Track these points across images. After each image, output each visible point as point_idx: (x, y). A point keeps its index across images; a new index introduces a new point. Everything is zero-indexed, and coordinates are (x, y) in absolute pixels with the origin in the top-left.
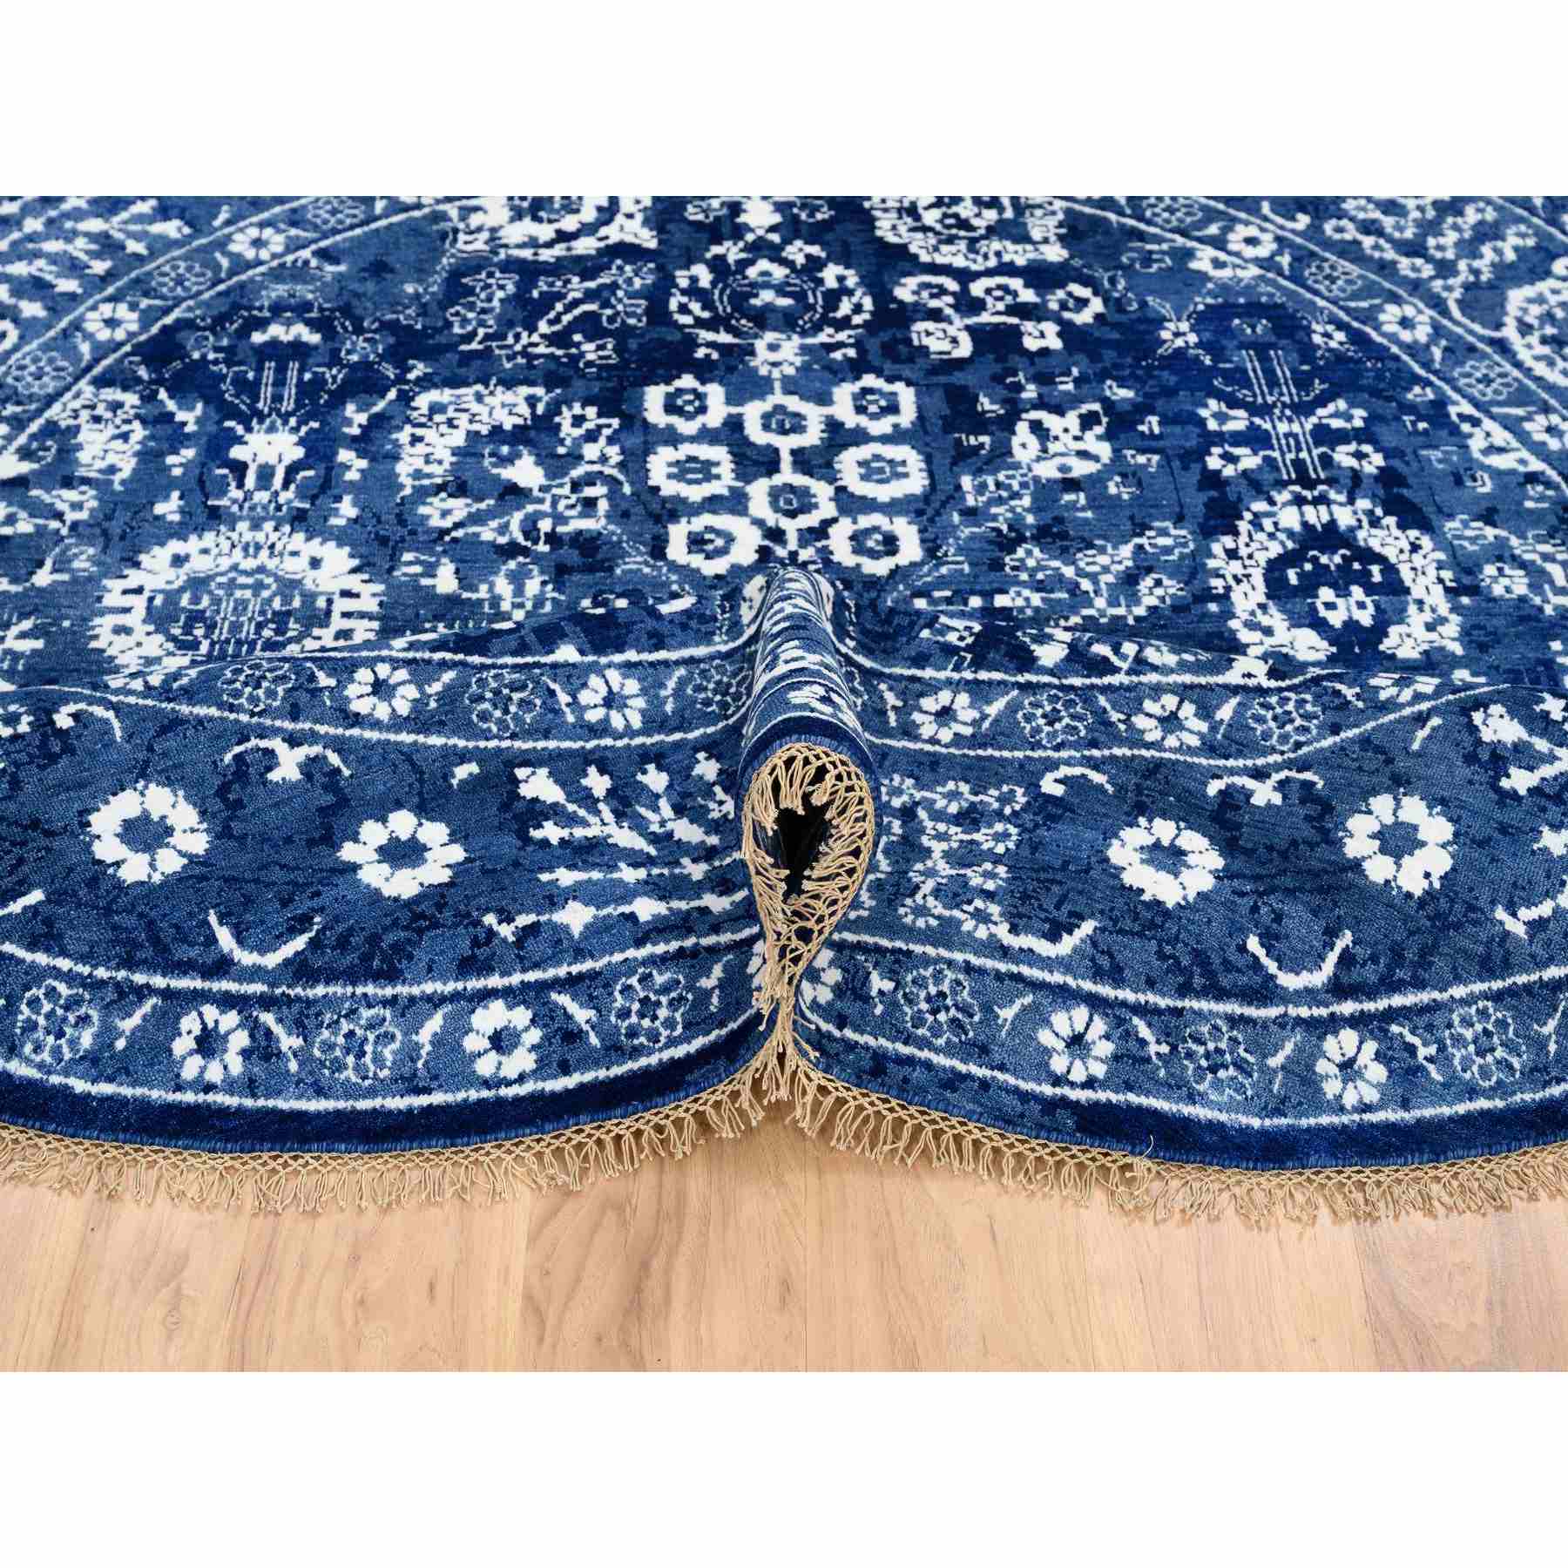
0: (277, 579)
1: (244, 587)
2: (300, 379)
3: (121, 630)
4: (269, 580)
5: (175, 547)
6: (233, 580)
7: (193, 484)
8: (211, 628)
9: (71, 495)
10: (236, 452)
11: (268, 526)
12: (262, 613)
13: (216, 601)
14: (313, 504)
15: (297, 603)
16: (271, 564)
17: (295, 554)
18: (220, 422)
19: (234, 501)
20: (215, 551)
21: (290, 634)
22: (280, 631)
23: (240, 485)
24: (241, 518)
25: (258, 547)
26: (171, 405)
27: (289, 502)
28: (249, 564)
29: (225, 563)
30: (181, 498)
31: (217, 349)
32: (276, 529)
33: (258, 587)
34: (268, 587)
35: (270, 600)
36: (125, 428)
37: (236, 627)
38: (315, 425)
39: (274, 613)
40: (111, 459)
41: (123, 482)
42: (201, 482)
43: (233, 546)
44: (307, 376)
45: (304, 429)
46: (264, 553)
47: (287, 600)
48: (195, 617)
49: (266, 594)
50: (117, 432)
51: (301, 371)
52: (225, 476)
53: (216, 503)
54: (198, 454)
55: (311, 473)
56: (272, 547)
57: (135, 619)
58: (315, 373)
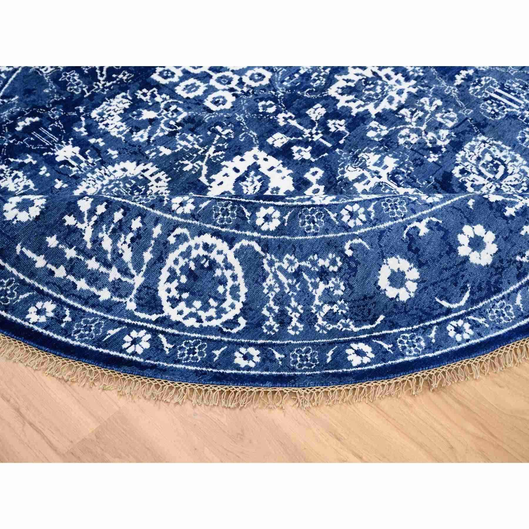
0: (119, 180)
1: (113, 188)
2: (49, 131)
4: (117, 182)
6: (107, 189)
7: (57, 175)
10: (58, 159)
11: (97, 170)
12: (128, 190)
14: (101, 157)
15: (134, 182)
17: (115, 171)
18: (41, 155)
19: (77, 171)
20: (91, 185)
21: (143, 189)
23: (73, 166)
24: (86, 174)
25: (102, 177)
26: (19, 161)
27: (94, 161)
30: (60, 180)
31: (11, 139)
32: (100, 170)
33: (117, 185)
34: (120, 184)
36: (13, 175)
38: (72, 139)
39: (131, 188)
40: (22, 185)
41: (35, 187)
43: (95, 181)
44: (50, 129)
45: (70, 142)
46: (106, 177)
47: (130, 183)
49: (122, 185)
50: (12, 177)
51: (46, 129)
52: (64, 167)
53: (72, 174)
54: (47, 167)
55: (89, 151)
56: (106, 174)
58: (51, 127)
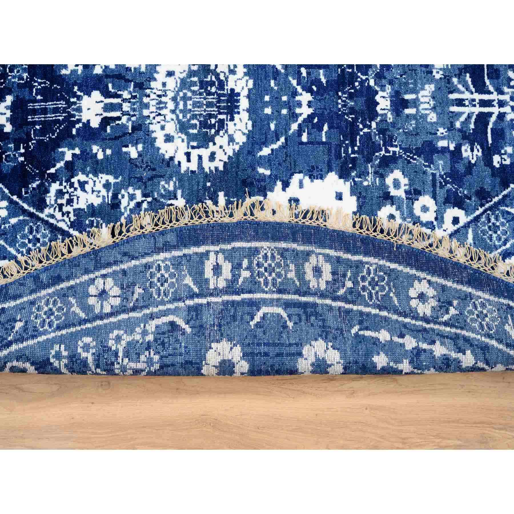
3: (212, 157)
5: (160, 143)
8: (210, 116)
9: (124, 202)
13: (194, 117)
16: (171, 95)
22: (212, 84)
28: (171, 105)
29: (170, 116)
35: (194, 92)
37: (210, 105)
42: (116, 138)
48: (204, 124)
57: (205, 153)
